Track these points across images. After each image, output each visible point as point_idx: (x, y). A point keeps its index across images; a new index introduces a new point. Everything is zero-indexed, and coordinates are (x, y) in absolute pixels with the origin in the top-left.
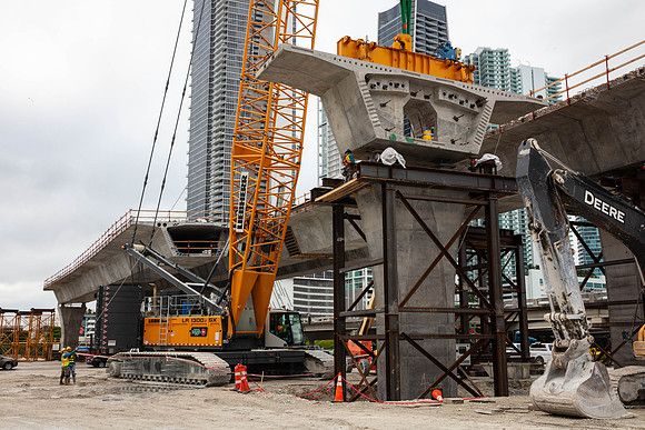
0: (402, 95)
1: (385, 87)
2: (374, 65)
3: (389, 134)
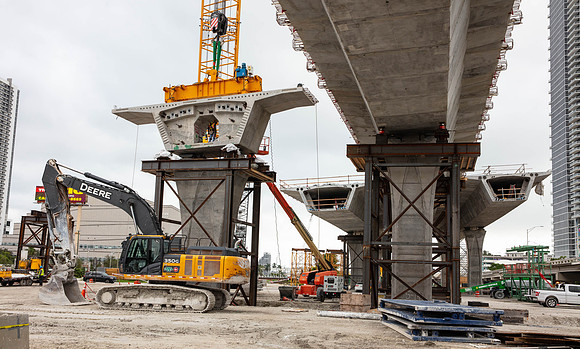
0: (191, 117)
1: (177, 115)
3: (174, 146)
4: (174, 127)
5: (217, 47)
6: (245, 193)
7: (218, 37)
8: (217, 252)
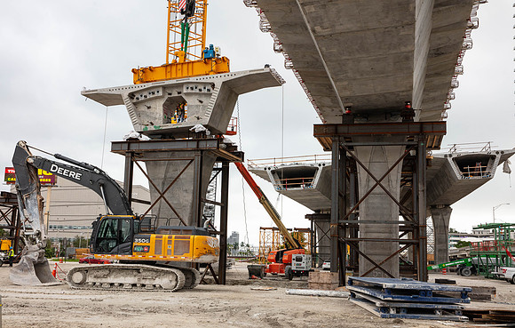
1: (145, 97)
3: (143, 127)
4: (143, 108)
5: (185, 28)
6: (214, 173)
7: (186, 19)
8: (187, 231)
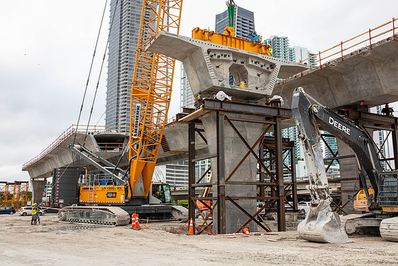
0: (228, 61)
1: (219, 57)
2: (213, 44)
3: (220, 83)
